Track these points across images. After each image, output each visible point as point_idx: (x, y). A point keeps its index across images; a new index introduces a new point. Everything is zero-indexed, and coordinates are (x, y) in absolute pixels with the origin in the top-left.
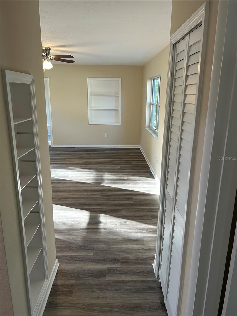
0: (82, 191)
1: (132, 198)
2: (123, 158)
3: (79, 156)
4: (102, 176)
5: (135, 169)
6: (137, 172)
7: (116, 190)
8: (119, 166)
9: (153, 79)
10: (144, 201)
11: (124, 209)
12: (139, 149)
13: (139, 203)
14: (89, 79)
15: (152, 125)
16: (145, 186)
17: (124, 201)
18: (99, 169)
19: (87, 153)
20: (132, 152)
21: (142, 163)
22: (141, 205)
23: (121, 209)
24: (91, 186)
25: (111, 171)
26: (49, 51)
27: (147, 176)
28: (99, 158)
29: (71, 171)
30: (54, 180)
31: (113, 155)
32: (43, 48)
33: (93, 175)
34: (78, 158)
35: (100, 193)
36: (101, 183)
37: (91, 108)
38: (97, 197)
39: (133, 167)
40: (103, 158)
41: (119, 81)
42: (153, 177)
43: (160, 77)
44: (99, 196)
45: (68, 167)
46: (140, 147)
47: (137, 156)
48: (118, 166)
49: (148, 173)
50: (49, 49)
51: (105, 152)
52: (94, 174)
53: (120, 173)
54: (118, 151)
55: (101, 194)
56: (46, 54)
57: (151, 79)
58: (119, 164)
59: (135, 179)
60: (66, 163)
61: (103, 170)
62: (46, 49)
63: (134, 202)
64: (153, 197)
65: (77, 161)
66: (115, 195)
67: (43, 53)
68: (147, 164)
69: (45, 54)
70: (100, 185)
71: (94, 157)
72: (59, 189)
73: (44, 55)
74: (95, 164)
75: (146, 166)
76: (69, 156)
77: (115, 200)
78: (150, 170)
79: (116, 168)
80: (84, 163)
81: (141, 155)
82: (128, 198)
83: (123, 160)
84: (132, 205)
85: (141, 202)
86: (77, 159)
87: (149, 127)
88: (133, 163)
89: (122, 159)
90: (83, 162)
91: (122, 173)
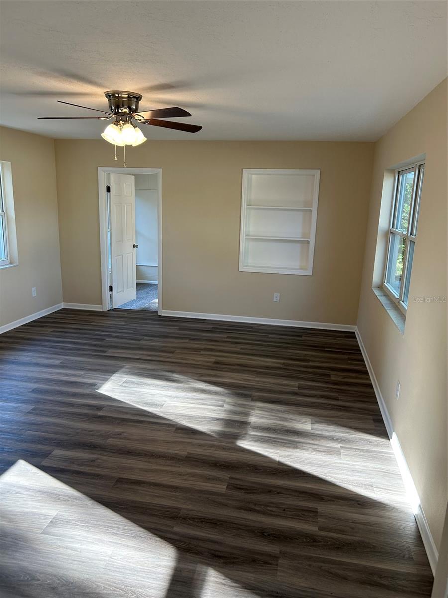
0: (182, 461)
1: (314, 512)
2: (311, 359)
3: (209, 345)
4: (247, 414)
5: (336, 399)
6: (340, 410)
7: (275, 469)
8: (296, 383)
9: (399, 172)
10: (353, 528)
11: (283, 554)
12: (352, 335)
13: (335, 535)
14: (246, 173)
15: (388, 282)
16: (359, 464)
17: (292, 518)
18: (244, 387)
19: (228, 338)
20: (335, 342)
21: (356, 378)
22: (339, 546)
23: (276, 558)
24: (212, 446)
25: (272, 398)
26: (137, 103)
27: (367, 426)
28: (252, 355)
29: (177, 388)
30: (127, 413)
31: (286, 348)
32: (123, 95)
33: (226, 406)
34: (205, 350)
35: (225, 475)
36: (236, 437)
37: (246, 236)
38: (215, 490)
39: (332, 390)
40: (260, 356)
41: (314, 176)
42: (385, 434)
43: (420, 166)
44: (222, 488)
45: (175, 375)
46: (354, 329)
47: (346, 357)
48: (293, 385)
49: (371, 417)
50: (139, 98)
51: (270, 336)
52: (229, 404)
53: (293, 408)
54: (301, 337)
55: (231, 478)
56: (130, 108)
57: (392, 171)
58: (297, 378)
59: (333, 434)
60: (173, 362)
61: (254, 393)
62: (129, 97)
63: (321, 529)
64: (382, 517)
65: (199, 359)
66: (269, 490)
67: (123, 106)
68: (371, 386)
69: (126, 108)
70: (234, 443)
71: (242, 349)
72: (131, 445)
73: (125, 112)
74: (239, 371)
75: (368, 390)
76: (187, 341)
77: (264, 513)
78: (377, 407)
79: (288, 390)
80: (214, 365)
81: (354, 352)
82: (304, 510)
83: (311, 364)
84: (312, 540)
85: (341, 532)
86: (202, 352)
87: (381, 287)
88: (334, 376)
89: (308, 361)
90: (210, 362)
91: (301, 409)
